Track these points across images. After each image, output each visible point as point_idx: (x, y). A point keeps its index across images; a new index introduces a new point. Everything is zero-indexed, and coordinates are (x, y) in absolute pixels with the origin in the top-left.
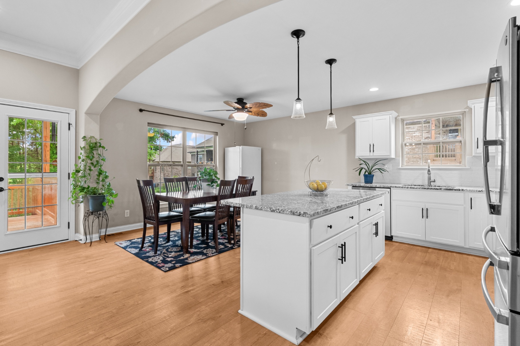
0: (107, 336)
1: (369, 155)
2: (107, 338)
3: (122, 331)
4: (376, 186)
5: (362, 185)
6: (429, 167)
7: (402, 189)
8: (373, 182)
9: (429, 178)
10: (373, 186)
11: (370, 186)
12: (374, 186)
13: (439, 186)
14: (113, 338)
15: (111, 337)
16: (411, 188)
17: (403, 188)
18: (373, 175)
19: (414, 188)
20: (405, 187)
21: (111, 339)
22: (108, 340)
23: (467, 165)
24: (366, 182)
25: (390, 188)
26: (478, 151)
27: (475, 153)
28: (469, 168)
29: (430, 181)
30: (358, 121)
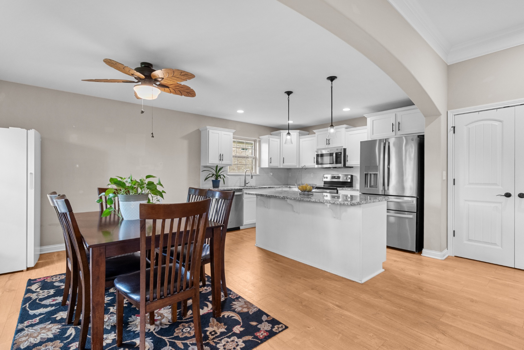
0: (436, 342)
2: (438, 341)
3: (422, 335)
6: (251, 174)
7: (249, 189)
8: (220, 186)
9: (245, 181)
13: (251, 187)
14: (434, 338)
15: (435, 339)
18: (219, 181)
19: (255, 188)
21: (436, 339)
22: (440, 340)
23: (258, 173)
24: (215, 187)
25: (242, 190)
26: (271, 165)
27: (269, 166)
28: (259, 174)
29: (245, 183)
30: (211, 131)
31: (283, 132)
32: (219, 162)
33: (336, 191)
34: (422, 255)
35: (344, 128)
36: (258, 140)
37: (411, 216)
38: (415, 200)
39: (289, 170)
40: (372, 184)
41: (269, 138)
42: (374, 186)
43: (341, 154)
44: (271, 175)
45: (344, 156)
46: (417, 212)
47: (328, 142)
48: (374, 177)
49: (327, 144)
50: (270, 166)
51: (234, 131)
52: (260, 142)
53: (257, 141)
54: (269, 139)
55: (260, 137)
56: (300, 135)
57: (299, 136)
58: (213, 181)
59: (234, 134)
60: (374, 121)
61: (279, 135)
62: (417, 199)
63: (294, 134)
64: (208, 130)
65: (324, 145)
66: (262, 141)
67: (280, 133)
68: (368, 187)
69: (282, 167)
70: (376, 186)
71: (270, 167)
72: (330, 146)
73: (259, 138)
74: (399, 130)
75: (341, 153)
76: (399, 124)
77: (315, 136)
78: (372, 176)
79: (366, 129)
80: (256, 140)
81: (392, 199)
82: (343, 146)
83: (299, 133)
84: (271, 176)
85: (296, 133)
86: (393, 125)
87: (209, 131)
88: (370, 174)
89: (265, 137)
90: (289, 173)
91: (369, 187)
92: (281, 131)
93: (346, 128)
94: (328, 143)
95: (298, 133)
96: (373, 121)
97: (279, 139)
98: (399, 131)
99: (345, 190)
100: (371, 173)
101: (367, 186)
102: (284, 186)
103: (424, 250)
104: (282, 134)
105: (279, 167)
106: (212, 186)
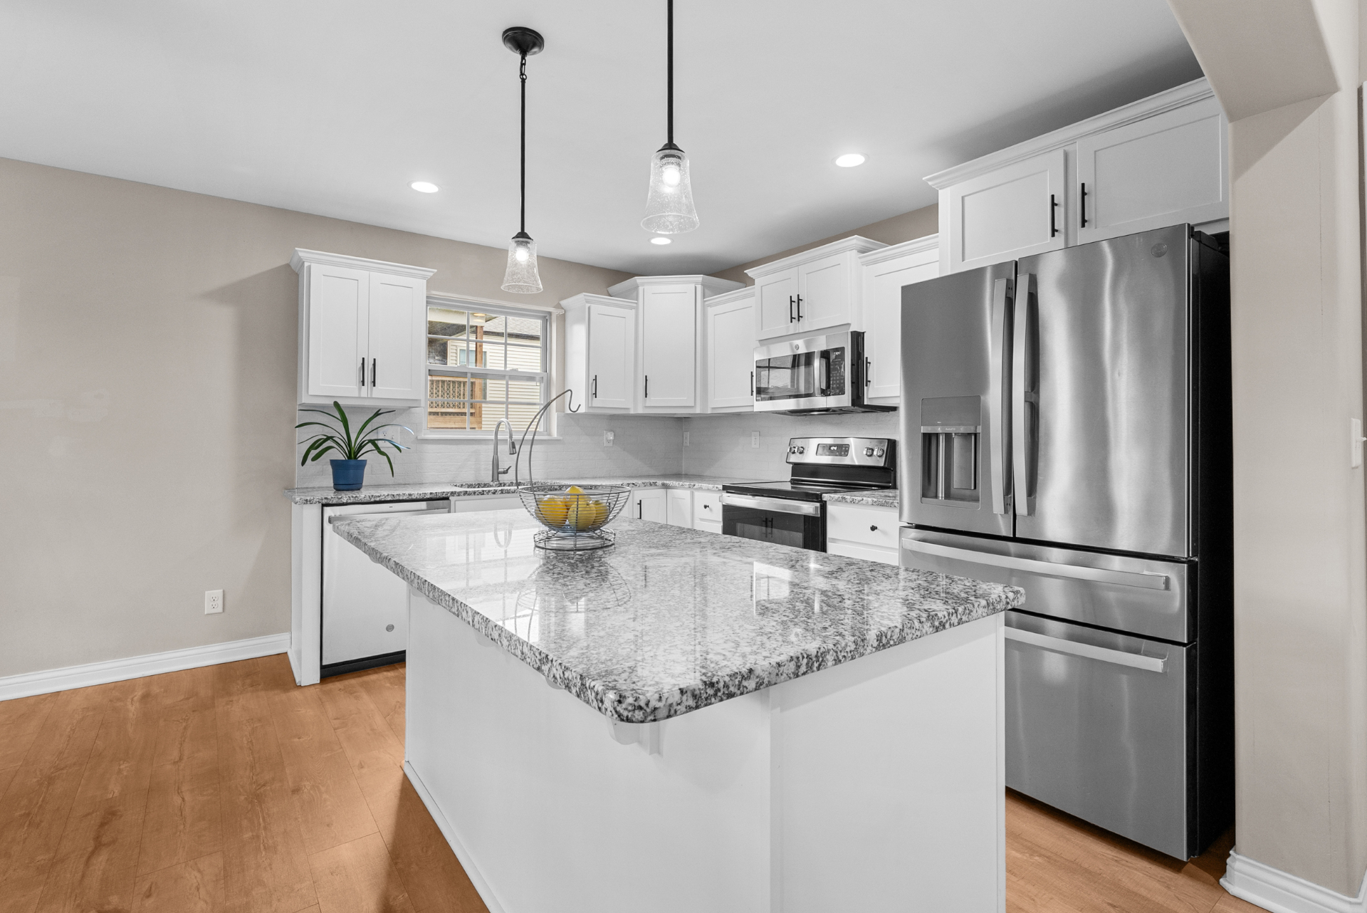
1: (357, 396)
4: (410, 495)
5: (363, 496)
6: (511, 437)
7: (480, 496)
9: (495, 464)
10: (401, 498)
11: (352, 500)
12: (405, 498)
16: (502, 491)
17: (483, 494)
18: (364, 462)
20: (489, 491)
23: (555, 434)
24: (341, 487)
25: (447, 499)
26: (597, 402)
27: (589, 407)
28: (561, 438)
29: (497, 472)
30: (316, 269)
31: (643, 284)
32: (360, 389)
33: (818, 505)
34: (1224, 890)
35: (855, 252)
36: (555, 312)
37: (1156, 665)
38: (1176, 577)
39: (681, 422)
40: (956, 483)
41: (588, 305)
42: (968, 492)
43: (842, 357)
44: (609, 441)
45: (852, 365)
46: (1190, 646)
47: (796, 308)
48: (966, 449)
49: (792, 318)
50: (592, 407)
51: (430, 272)
52: (563, 318)
53: (554, 317)
54: (589, 308)
55: (564, 303)
56: (709, 291)
57: (704, 296)
58: (334, 463)
59: (431, 283)
60: (966, 198)
61: (632, 294)
62: (1192, 567)
63: (684, 289)
64: (306, 264)
65: (784, 326)
66: (569, 317)
67: (637, 287)
68: (936, 497)
69: (640, 411)
70: (973, 493)
71: (592, 411)
72: (805, 325)
73: (559, 306)
74: (1084, 222)
75: (842, 349)
76: (1084, 194)
77: (753, 295)
78: (957, 443)
79: (936, 246)
80: (550, 313)
81: (1056, 561)
82: (849, 324)
83: (704, 285)
84: (611, 444)
85: (693, 286)
86: (1054, 204)
87: (309, 267)
88: (948, 437)
89: (576, 302)
90: (685, 433)
91: (941, 494)
92: (638, 280)
93: (863, 251)
94: (795, 315)
95: (699, 288)
96: (963, 198)
97: (631, 308)
98: (1083, 226)
99: (853, 502)
100: (948, 430)
101: (932, 492)
102: (639, 482)
103: (1238, 863)
104: (641, 289)
105: (632, 412)
106: (330, 482)
